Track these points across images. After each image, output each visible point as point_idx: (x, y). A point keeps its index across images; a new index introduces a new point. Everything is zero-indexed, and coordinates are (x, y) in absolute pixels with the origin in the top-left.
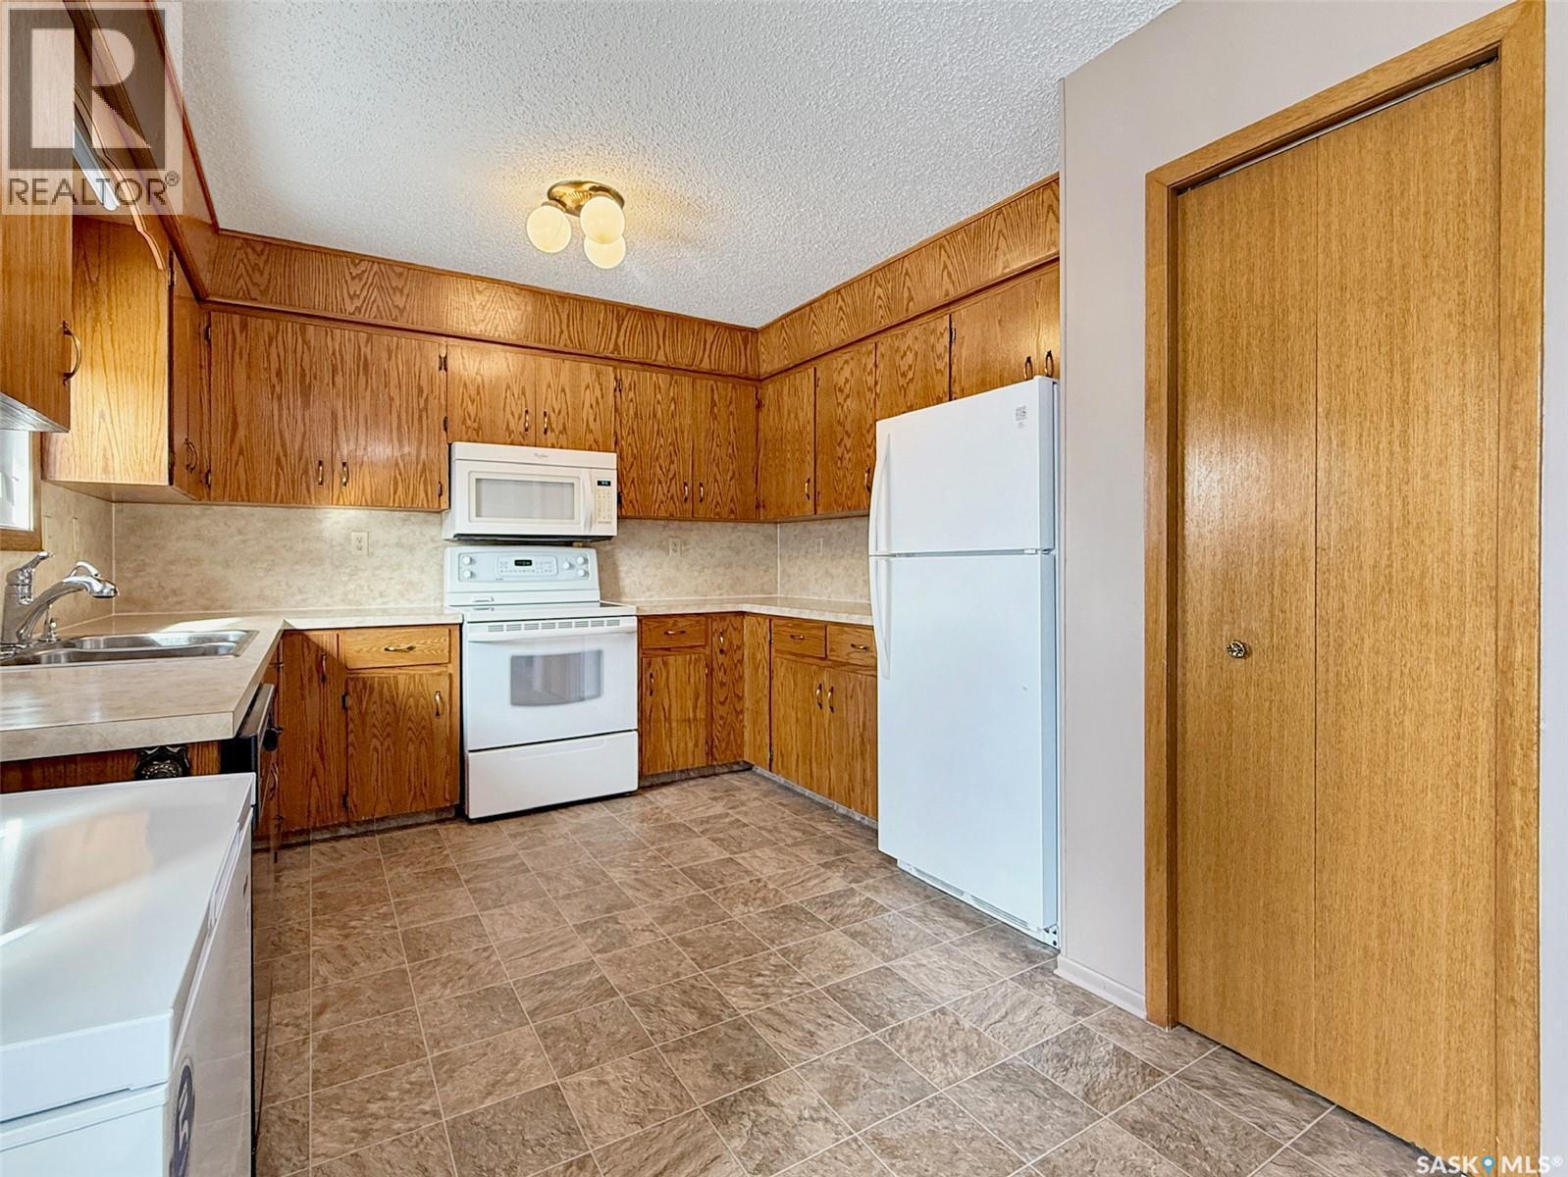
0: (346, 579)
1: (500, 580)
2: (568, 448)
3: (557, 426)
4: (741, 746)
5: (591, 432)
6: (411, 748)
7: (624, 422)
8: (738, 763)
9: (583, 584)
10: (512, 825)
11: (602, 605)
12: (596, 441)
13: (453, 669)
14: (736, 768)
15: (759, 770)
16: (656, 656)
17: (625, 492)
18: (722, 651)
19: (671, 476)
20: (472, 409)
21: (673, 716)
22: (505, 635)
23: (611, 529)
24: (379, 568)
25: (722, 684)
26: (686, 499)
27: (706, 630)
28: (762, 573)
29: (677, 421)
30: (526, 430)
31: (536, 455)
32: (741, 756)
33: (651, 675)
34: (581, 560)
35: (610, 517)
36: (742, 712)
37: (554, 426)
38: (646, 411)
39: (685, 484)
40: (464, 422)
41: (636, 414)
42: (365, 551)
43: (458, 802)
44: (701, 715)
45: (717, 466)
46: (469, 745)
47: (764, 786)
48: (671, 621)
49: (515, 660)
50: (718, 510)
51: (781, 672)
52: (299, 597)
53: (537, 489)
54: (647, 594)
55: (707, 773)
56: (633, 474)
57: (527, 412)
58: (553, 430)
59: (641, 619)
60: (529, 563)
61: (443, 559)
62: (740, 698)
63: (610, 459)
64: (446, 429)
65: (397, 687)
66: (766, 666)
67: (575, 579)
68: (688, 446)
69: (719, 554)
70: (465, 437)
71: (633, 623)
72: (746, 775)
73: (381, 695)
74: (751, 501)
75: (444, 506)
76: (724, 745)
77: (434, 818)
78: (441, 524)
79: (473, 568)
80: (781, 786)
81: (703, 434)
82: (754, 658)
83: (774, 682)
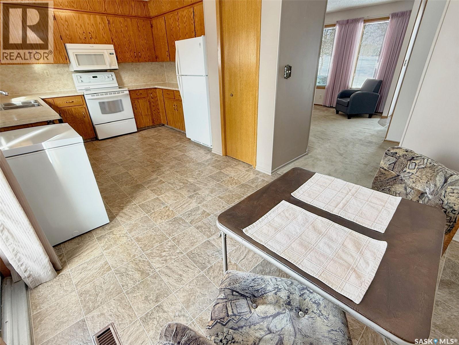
0: (47, 84)
1: (90, 82)
2: (99, 44)
3: (94, 36)
4: (161, 120)
5: (104, 38)
6: (80, 125)
7: (113, 34)
8: (161, 124)
9: (112, 82)
10: (109, 140)
11: (120, 88)
12: (106, 41)
13: (85, 106)
14: (160, 125)
15: (166, 125)
16: (136, 100)
17: (118, 55)
18: (152, 98)
19: (130, 50)
20: (68, 32)
21: (143, 114)
22: (95, 97)
23: (116, 67)
24: (55, 80)
25: (153, 106)
26: (136, 57)
27: (147, 93)
28: (161, 76)
29: (128, 32)
30: (85, 38)
31: (90, 46)
32: (161, 122)
33: (135, 105)
34: (110, 75)
35: (116, 64)
36: (159, 112)
37: (93, 36)
38: (119, 30)
39: (135, 52)
40: (66, 37)
41: (116, 32)
42: (49, 76)
43: (95, 136)
44: (150, 113)
45: (143, 46)
46: (94, 123)
47: (167, 128)
48: (138, 91)
49: (100, 103)
50: (145, 59)
51: (166, 103)
52: (36, 90)
53: (93, 56)
54: (131, 83)
55: (154, 126)
56: (119, 50)
57: (84, 32)
58: (93, 38)
59: (130, 91)
60: (96, 77)
61: (72, 77)
62: (159, 109)
63: (112, 47)
64: (62, 39)
65: (72, 111)
66: (163, 101)
67: (110, 81)
68: (133, 41)
69: (148, 71)
70: (68, 42)
71: (128, 92)
72: (163, 127)
73: (69, 113)
74: (154, 56)
75: (69, 62)
76: (156, 120)
77: (90, 140)
78: (68, 67)
79: (81, 79)
80: (171, 128)
81: (137, 36)
82: (160, 99)
83: (165, 105)
